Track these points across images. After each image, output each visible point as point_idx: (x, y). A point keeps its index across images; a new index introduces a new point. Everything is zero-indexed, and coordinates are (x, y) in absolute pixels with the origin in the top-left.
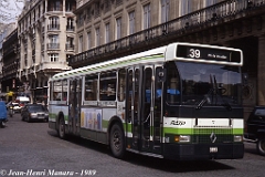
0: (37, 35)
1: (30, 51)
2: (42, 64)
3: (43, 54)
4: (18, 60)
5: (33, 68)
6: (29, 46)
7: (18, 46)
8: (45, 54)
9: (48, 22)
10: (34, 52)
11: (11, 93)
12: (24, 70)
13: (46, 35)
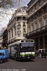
0: (14, 29)
1: (11, 34)
2: (15, 38)
3: (16, 35)
4: (8, 37)
5: (12, 39)
6: (11, 33)
7: (8, 33)
8: (17, 34)
9: (17, 24)
10: (13, 34)
11: (5, 48)
12: (10, 40)
13: (16, 29)
